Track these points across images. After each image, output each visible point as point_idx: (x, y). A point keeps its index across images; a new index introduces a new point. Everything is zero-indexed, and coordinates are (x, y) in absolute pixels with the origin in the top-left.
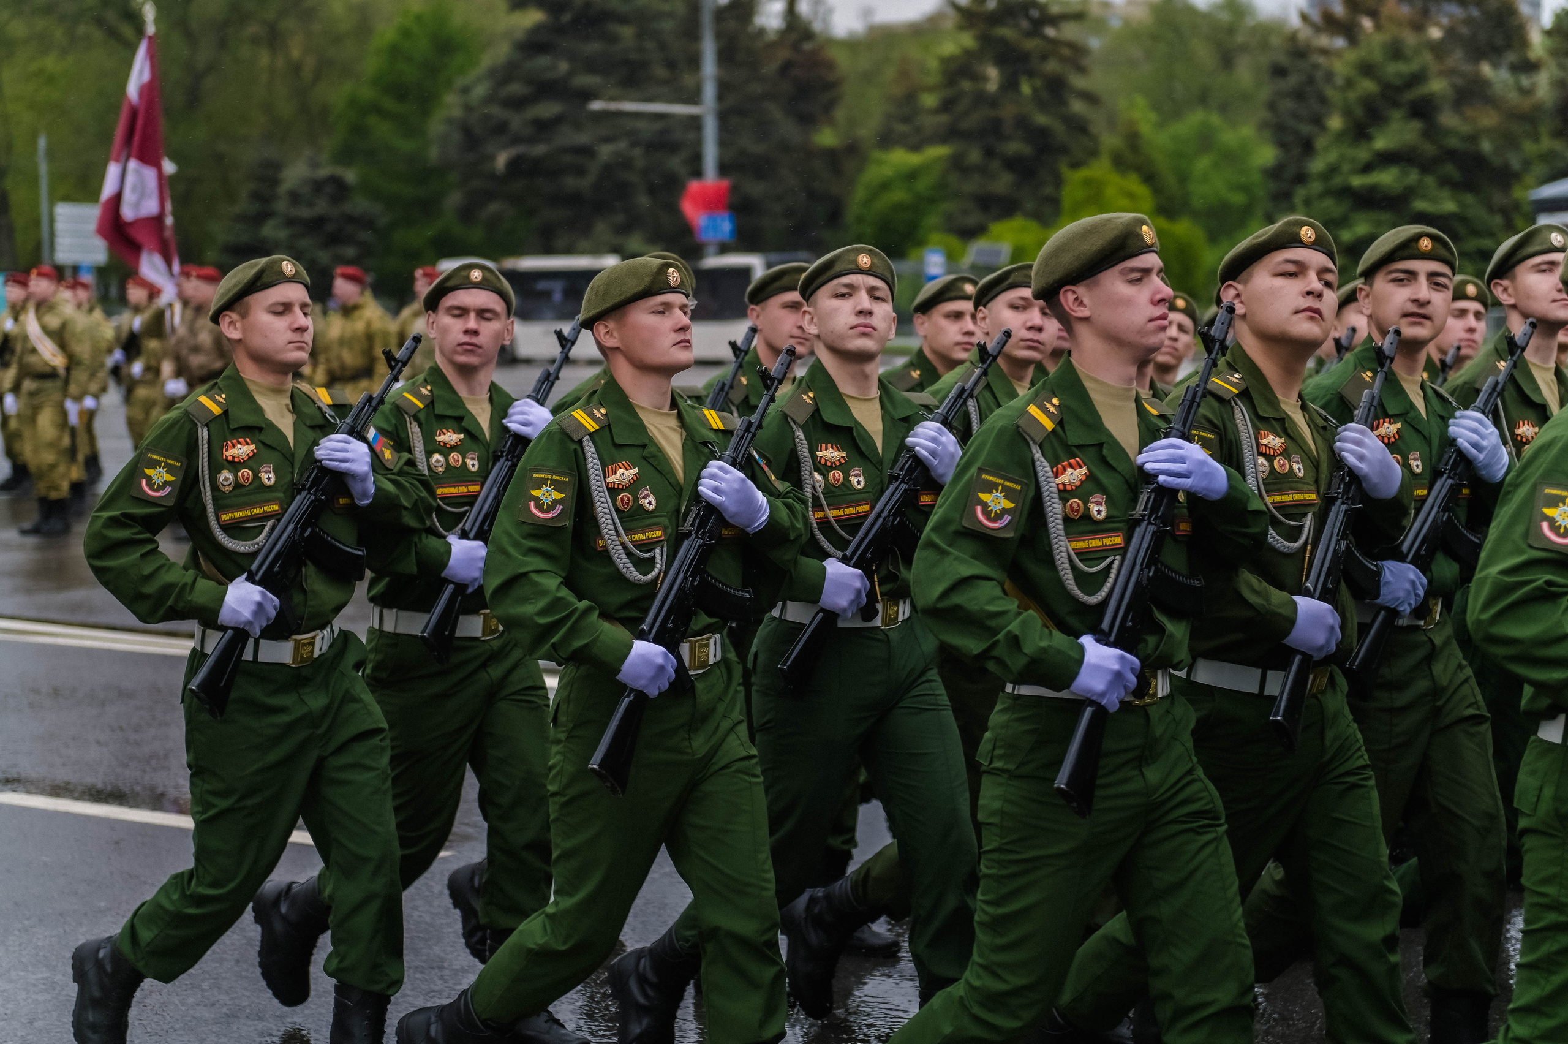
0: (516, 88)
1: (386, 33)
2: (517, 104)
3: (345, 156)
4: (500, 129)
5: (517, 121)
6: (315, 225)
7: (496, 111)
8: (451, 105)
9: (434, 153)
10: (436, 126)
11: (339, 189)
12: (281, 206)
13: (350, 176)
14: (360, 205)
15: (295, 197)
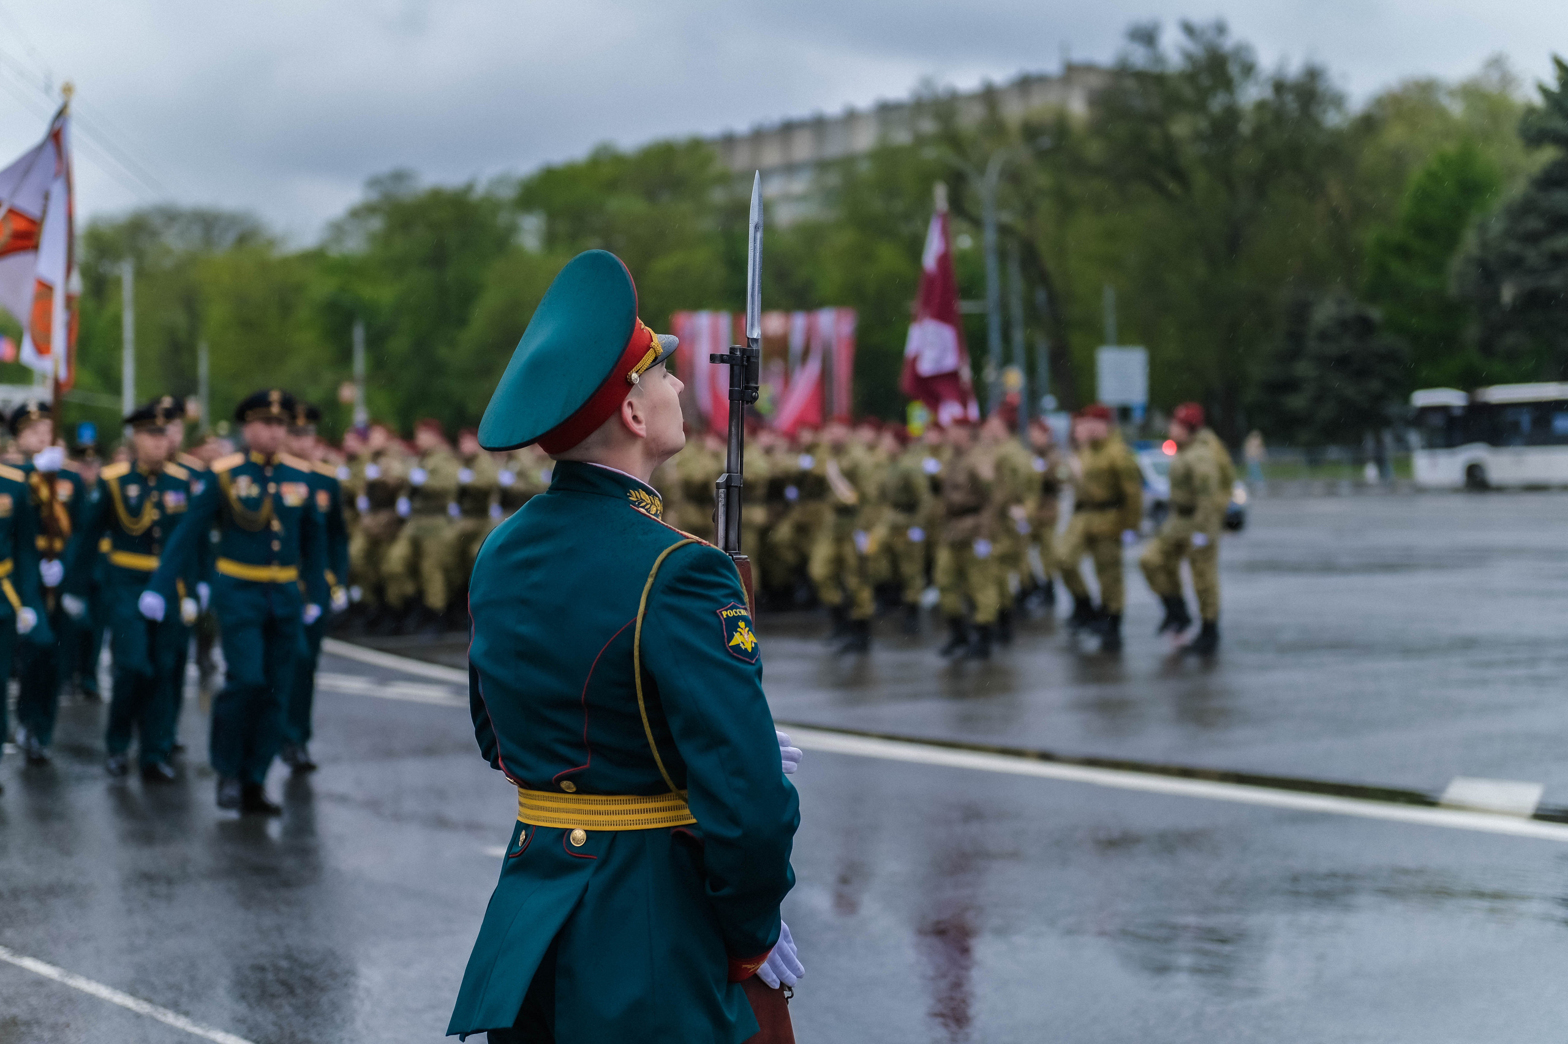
0: (1534, 223)
1: (1416, 175)
2: (1532, 238)
3: (1373, 295)
4: (1515, 264)
5: (1532, 256)
6: (1342, 362)
7: (1512, 247)
8: (1470, 242)
9: (1453, 289)
10: (1456, 264)
11: (1364, 326)
12: (1312, 345)
13: (1376, 313)
14: (1386, 341)
15: (1323, 336)
